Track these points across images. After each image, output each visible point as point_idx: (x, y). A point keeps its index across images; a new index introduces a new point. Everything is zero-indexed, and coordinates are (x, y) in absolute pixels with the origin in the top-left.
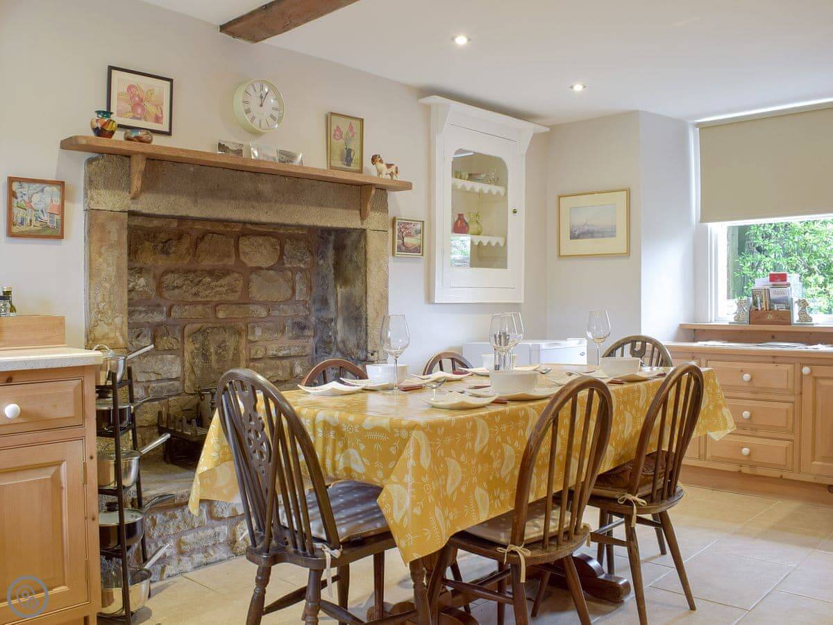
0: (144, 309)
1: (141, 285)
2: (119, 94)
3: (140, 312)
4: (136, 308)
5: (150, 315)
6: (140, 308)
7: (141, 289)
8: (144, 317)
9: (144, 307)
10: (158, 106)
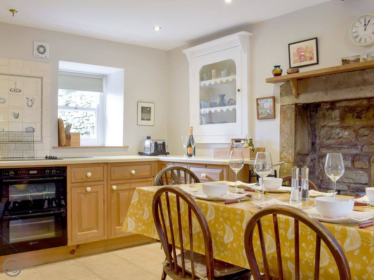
0: (347, 147)
1: (346, 135)
2: (293, 54)
3: (345, 148)
4: (343, 146)
5: (350, 150)
6: (345, 146)
7: (346, 137)
8: (346, 151)
9: (347, 145)
10: (311, 52)
